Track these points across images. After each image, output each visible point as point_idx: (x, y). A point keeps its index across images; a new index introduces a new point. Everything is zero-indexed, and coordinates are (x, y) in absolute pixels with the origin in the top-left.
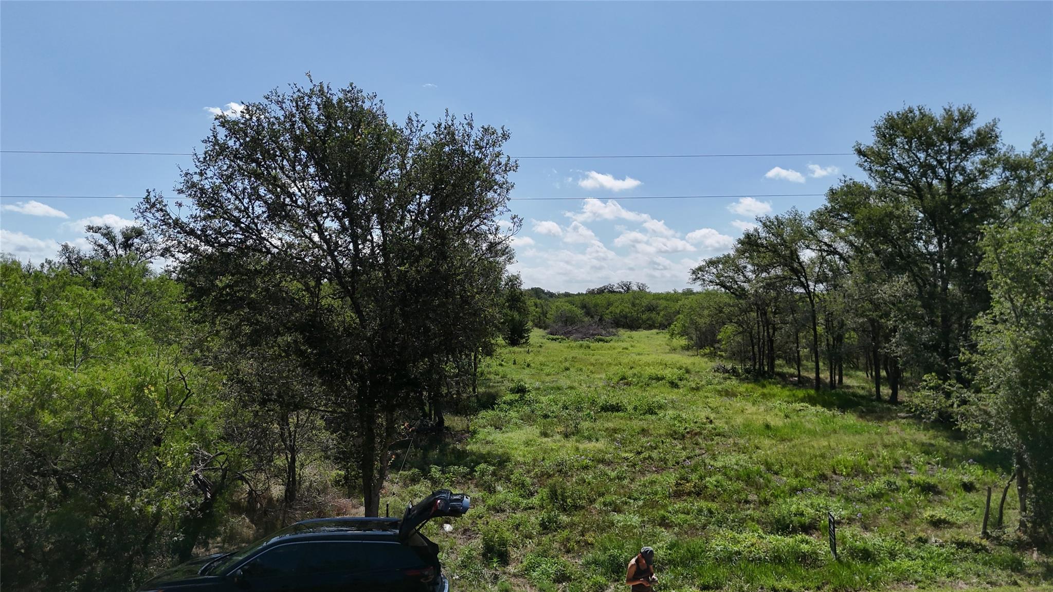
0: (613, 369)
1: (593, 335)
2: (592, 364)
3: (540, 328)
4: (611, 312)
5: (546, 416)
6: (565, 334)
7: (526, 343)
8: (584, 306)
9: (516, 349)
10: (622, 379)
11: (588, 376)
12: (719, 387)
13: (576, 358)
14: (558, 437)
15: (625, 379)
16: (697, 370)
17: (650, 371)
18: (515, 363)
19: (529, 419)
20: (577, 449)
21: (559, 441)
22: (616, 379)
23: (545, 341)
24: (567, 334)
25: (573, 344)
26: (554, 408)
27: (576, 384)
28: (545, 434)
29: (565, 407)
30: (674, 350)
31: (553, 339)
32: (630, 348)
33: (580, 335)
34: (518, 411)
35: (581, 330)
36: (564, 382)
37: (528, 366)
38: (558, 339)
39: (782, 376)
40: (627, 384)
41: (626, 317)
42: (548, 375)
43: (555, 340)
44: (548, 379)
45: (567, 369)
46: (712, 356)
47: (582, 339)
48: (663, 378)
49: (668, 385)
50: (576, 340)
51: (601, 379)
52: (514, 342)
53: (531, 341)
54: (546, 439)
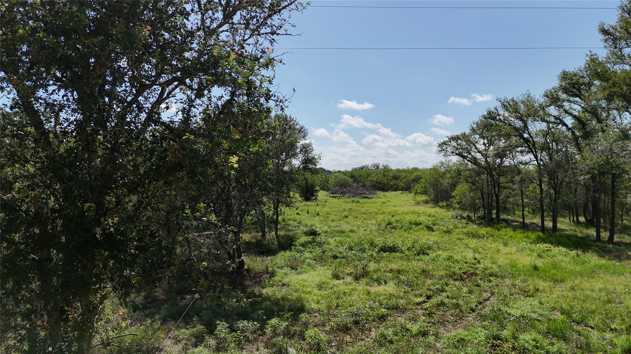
0: (380, 217)
1: (360, 194)
2: (364, 213)
3: (324, 190)
4: (370, 180)
5: (335, 257)
6: (341, 193)
7: (316, 199)
8: (352, 177)
9: (309, 203)
10: (388, 224)
11: (363, 222)
12: (465, 230)
13: (351, 209)
14: (349, 279)
15: (391, 224)
16: (441, 217)
17: (408, 218)
18: (308, 213)
19: (321, 260)
20: (369, 293)
21: (350, 284)
22: (384, 225)
23: (328, 198)
24: (343, 194)
25: (347, 200)
26: (341, 249)
27: (355, 228)
28: (336, 277)
29: (351, 249)
30: (418, 203)
31: (333, 197)
32: (387, 203)
33: (352, 194)
34: (311, 252)
35: (352, 191)
36: (346, 227)
37: (318, 214)
38: (337, 197)
39: (506, 221)
40: (393, 228)
41: (380, 183)
42: (333, 221)
43: (335, 197)
44: (333, 224)
45: (346, 217)
46: (449, 207)
47: (353, 196)
48: (420, 224)
49: (425, 229)
50: (349, 197)
51: (372, 224)
52: (307, 199)
53: (319, 198)
54: (338, 281)
